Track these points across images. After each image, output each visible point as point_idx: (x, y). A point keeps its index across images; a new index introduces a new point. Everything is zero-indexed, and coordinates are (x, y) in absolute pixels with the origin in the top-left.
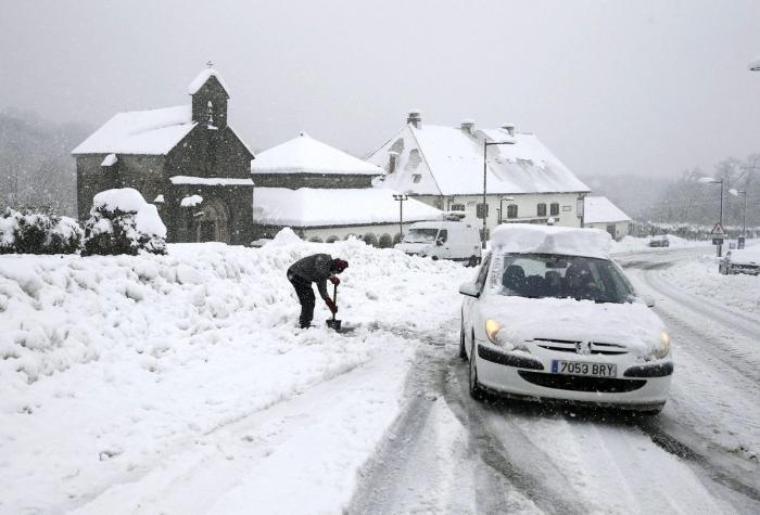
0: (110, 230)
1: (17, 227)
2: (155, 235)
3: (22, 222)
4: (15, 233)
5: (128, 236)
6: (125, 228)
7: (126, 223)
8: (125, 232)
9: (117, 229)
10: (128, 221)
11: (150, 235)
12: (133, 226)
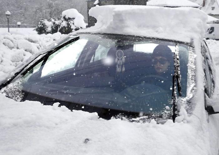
0: (66, 26)
1: (52, 25)
2: (81, 28)
3: (54, 23)
4: (52, 27)
5: (72, 28)
6: (71, 24)
7: (71, 22)
8: (70, 26)
9: (68, 24)
10: (72, 22)
11: (80, 28)
12: (73, 24)
